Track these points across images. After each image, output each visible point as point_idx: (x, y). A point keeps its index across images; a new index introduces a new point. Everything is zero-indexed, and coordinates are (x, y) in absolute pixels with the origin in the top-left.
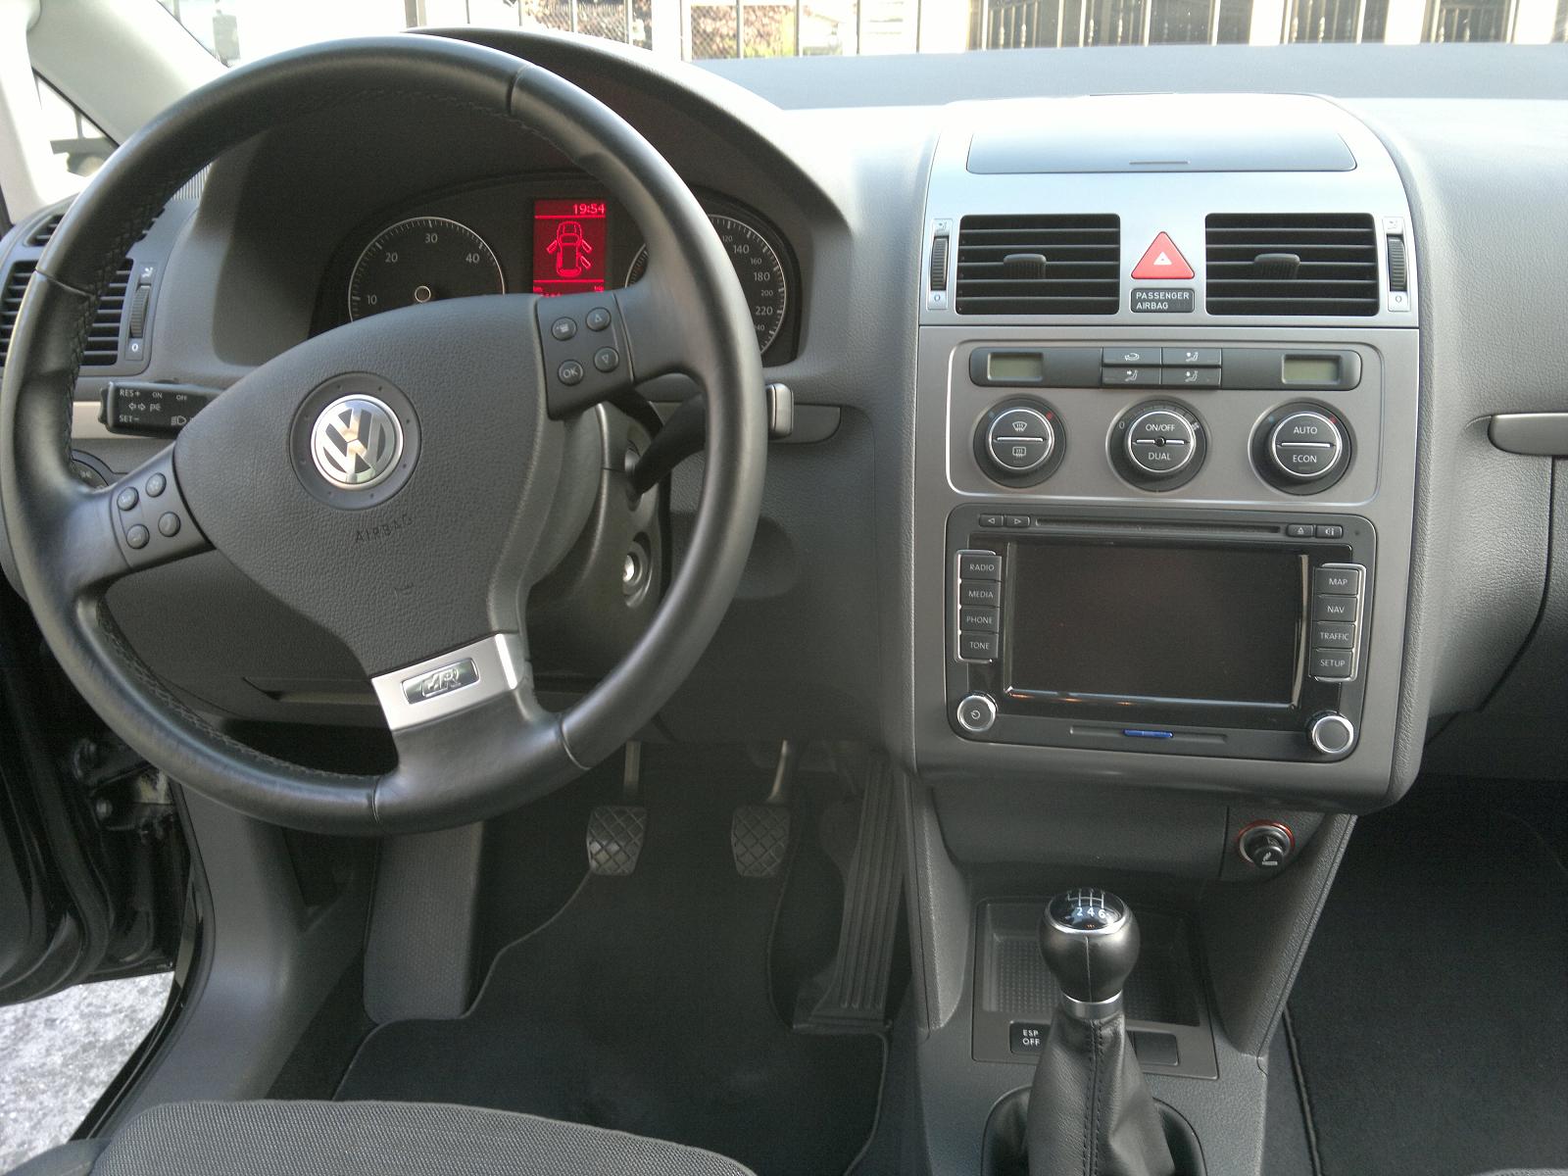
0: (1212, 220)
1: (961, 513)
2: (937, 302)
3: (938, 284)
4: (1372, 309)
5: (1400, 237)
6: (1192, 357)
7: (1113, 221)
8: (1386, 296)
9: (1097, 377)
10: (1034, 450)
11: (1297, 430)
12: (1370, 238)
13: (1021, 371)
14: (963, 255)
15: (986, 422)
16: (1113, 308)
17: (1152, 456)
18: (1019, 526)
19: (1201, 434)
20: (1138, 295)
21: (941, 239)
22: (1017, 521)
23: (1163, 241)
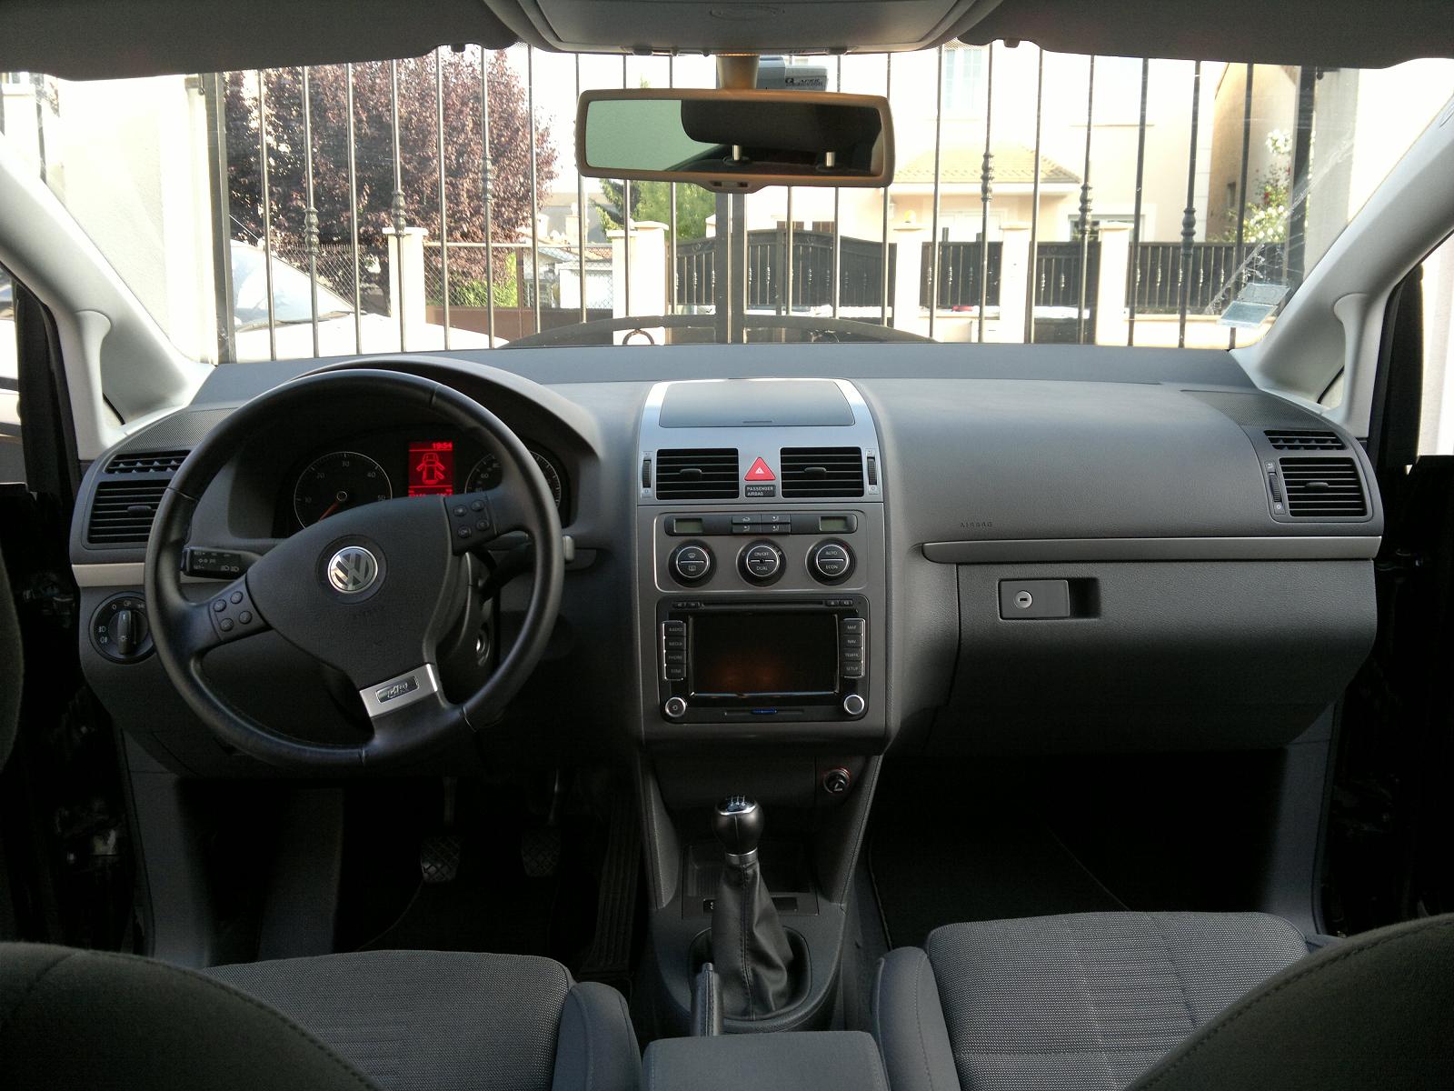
0: (784, 451)
1: (663, 601)
2: (645, 494)
3: (647, 484)
4: (861, 494)
5: (874, 458)
6: (775, 519)
7: (735, 452)
8: (868, 488)
9: (728, 529)
10: (701, 567)
11: (827, 553)
12: (860, 459)
13: (691, 528)
14: (659, 470)
15: (675, 553)
16: (736, 495)
17: (758, 568)
18: (693, 607)
19: (782, 558)
20: (748, 488)
21: (647, 461)
22: (693, 604)
23: (760, 462)
